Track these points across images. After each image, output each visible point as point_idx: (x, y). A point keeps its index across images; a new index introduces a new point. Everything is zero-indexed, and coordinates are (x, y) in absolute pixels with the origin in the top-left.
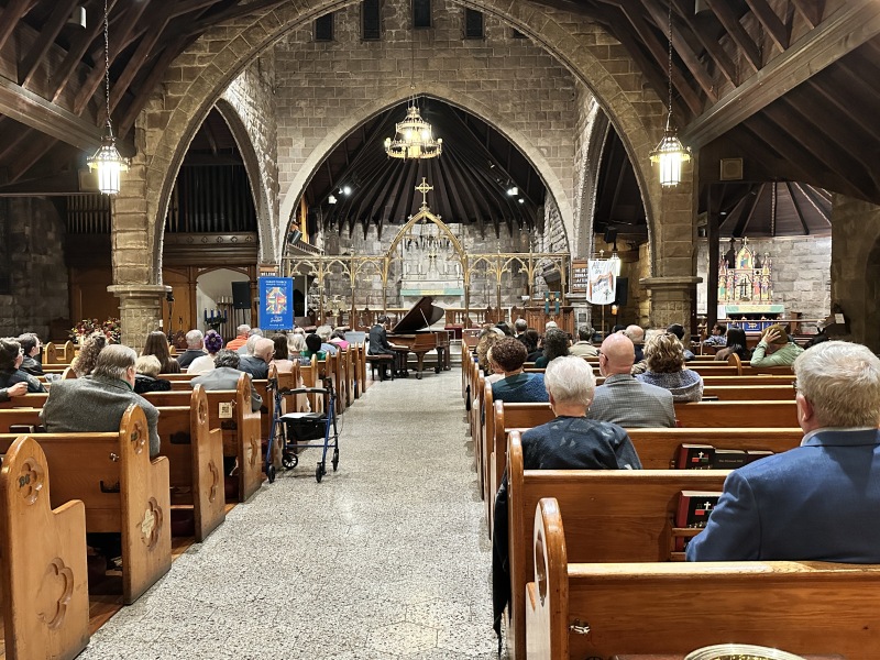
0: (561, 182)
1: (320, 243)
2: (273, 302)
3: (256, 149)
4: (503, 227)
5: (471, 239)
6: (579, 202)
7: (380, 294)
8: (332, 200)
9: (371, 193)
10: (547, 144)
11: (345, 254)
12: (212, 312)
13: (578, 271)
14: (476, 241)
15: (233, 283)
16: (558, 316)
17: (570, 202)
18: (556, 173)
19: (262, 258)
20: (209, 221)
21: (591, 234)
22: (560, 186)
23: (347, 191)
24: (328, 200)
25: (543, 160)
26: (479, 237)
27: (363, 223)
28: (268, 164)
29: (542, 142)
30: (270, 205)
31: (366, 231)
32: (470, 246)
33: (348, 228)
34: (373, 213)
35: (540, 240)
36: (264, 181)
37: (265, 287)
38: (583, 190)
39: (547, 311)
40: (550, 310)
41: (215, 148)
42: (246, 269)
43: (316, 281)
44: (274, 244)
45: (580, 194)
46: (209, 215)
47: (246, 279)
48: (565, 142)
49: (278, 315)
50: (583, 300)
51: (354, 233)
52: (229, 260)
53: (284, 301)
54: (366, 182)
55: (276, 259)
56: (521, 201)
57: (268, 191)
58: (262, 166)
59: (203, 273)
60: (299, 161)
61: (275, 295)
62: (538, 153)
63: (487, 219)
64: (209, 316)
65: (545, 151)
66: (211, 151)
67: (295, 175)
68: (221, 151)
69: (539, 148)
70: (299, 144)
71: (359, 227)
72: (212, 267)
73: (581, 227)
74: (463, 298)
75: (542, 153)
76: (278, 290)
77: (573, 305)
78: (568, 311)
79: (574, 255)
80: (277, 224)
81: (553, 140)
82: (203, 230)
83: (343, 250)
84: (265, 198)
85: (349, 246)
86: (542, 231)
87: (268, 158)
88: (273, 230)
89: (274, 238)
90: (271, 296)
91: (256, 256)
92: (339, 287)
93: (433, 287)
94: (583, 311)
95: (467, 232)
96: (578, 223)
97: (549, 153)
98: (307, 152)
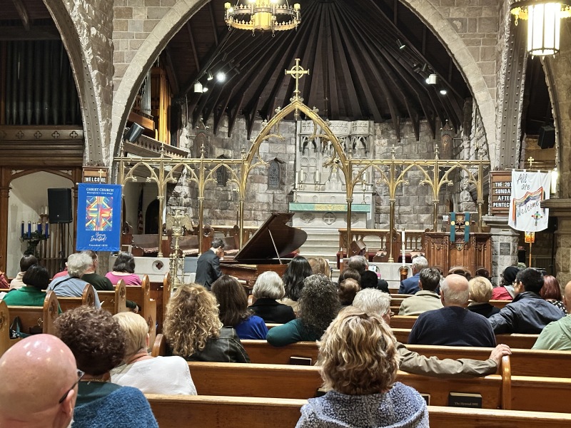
0: (480, 66)
1: (184, 141)
2: (95, 215)
3: (75, 20)
4: (424, 127)
5: (384, 141)
6: (501, 93)
7: (265, 207)
8: (199, 88)
9: (257, 80)
10: (462, 16)
11: (222, 157)
12: (30, 225)
13: (500, 185)
14: (390, 143)
15: (50, 191)
16: (468, 245)
17: (491, 93)
18: (473, 53)
19: (87, 159)
20: (29, 112)
21: (518, 136)
22: (478, 71)
23: (221, 77)
24: (193, 89)
25: (456, 36)
26: (394, 138)
27: (247, 118)
28: (94, 41)
29: (455, 13)
30: (97, 91)
31: (250, 127)
32: (384, 149)
33: (226, 124)
34: (260, 106)
35: (465, 144)
36: (88, 61)
37: (85, 196)
38: (507, 75)
39: (452, 239)
40: (457, 237)
41: (25, 19)
42: (70, 172)
43: (177, 189)
44: (103, 141)
45: (502, 81)
46: (29, 104)
47: (68, 184)
48: (486, 13)
49: (100, 232)
50: (504, 225)
51: (235, 130)
52: (49, 161)
53: (109, 214)
54: (248, 67)
55: (104, 161)
56: (443, 92)
57: (94, 74)
58: (84, 41)
59: (17, 176)
60: (139, 36)
61: (98, 206)
62: (450, 27)
63: (404, 115)
64: (26, 230)
65: (458, 24)
66: (20, 22)
67: (133, 54)
68: (35, 23)
69: (451, 21)
70: (140, 15)
71: (241, 123)
72: (29, 169)
73: (504, 126)
74: (370, 216)
75: (454, 27)
76: (102, 200)
77: (493, 231)
78: (483, 239)
79: (495, 163)
80: (108, 115)
81: (470, 10)
82: (24, 122)
83: (219, 152)
84: (90, 82)
85: (226, 147)
86: (468, 132)
87: (94, 31)
88: (102, 124)
89: (102, 134)
90: (93, 207)
91: (81, 156)
92: (212, 197)
93: (333, 201)
94: (506, 240)
95: (379, 132)
96: (500, 120)
97: (464, 27)
98: (150, 25)
